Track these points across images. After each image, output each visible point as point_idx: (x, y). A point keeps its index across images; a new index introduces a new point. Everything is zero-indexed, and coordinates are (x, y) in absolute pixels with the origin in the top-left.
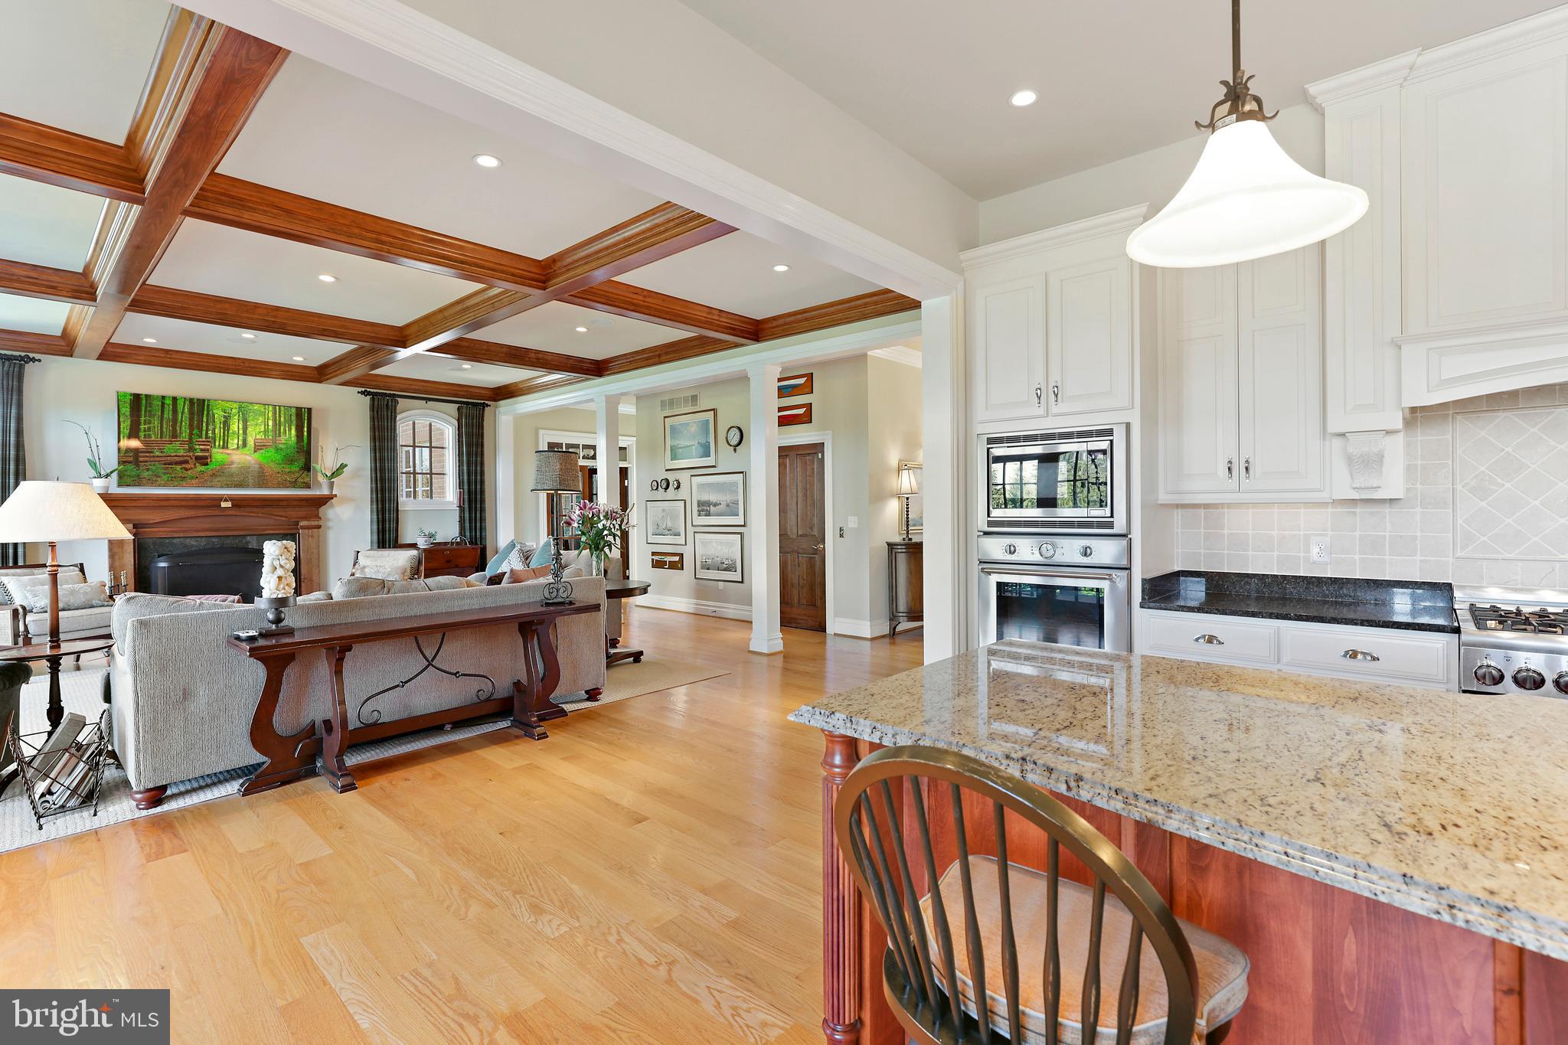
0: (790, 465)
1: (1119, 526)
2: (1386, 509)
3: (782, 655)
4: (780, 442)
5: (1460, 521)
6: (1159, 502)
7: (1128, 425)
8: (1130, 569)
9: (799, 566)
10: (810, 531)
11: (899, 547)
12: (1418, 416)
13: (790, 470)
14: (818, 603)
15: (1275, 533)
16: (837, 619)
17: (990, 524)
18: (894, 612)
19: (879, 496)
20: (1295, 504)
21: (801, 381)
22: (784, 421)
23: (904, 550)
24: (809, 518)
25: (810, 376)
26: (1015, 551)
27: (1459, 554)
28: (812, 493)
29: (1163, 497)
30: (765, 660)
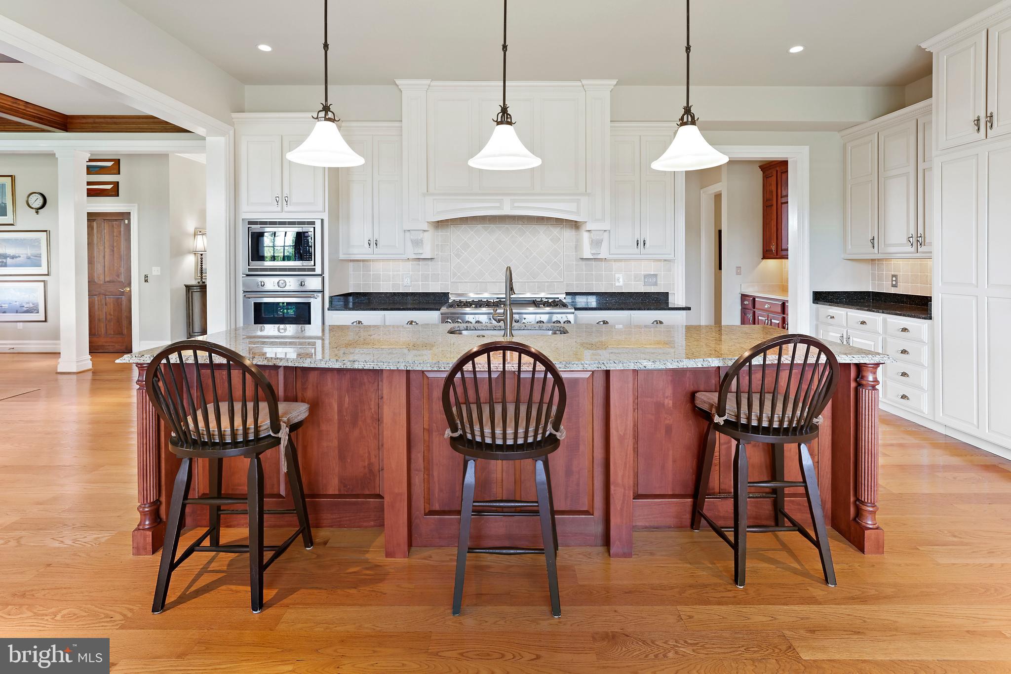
0: (97, 228)
1: (318, 271)
2: (430, 263)
3: (91, 372)
4: (88, 209)
5: (452, 267)
6: (340, 259)
7: (322, 220)
8: (323, 291)
9: (106, 305)
10: (116, 278)
11: (195, 288)
12: (440, 224)
13: (97, 231)
14: (125, 331)
15: (391, 273)
16: (142, 342)
17: (250, 270)
18: (191, 332)
19: (178, 252)
20: (398, 260)
21: (110, 164)
22: (91, 193)
23: (199, 290)
24: (116, 268)
25: (117, 162)
26: (264, 285)
27: (452, 281)
28: (119, 249)
29: (342, 257)
30: (75, 377)
